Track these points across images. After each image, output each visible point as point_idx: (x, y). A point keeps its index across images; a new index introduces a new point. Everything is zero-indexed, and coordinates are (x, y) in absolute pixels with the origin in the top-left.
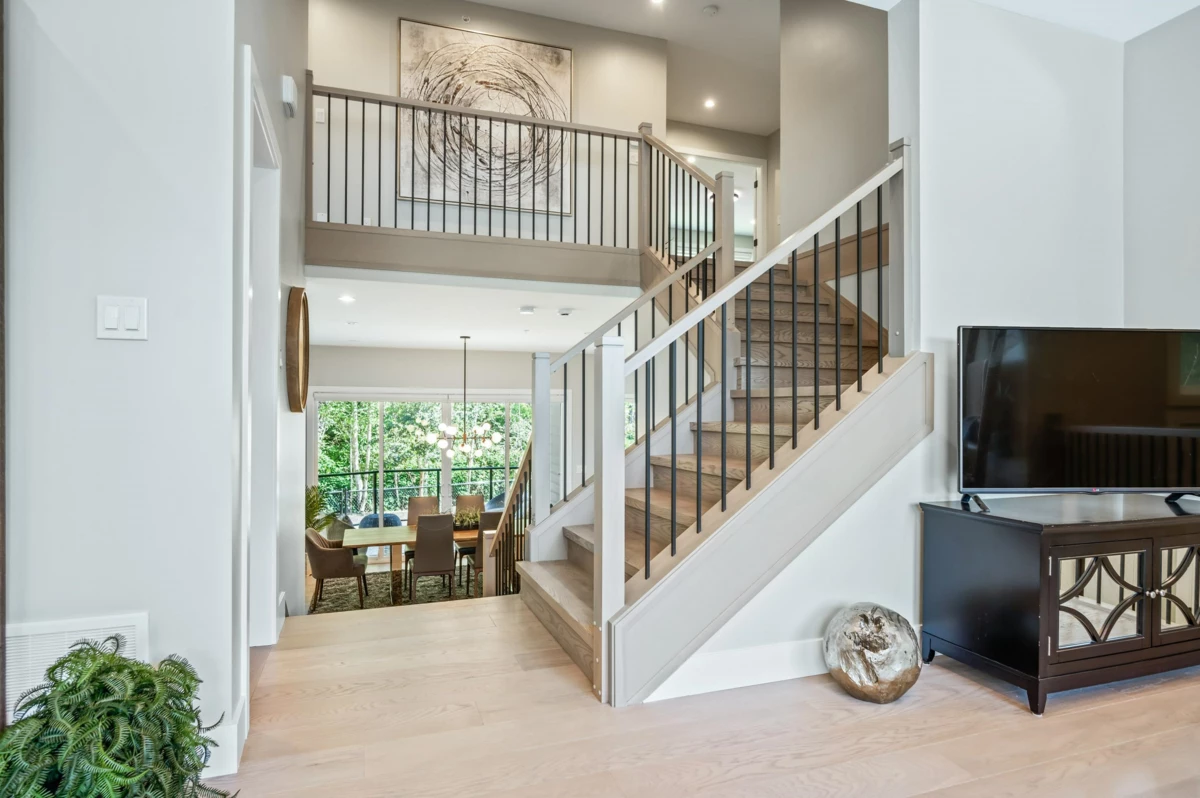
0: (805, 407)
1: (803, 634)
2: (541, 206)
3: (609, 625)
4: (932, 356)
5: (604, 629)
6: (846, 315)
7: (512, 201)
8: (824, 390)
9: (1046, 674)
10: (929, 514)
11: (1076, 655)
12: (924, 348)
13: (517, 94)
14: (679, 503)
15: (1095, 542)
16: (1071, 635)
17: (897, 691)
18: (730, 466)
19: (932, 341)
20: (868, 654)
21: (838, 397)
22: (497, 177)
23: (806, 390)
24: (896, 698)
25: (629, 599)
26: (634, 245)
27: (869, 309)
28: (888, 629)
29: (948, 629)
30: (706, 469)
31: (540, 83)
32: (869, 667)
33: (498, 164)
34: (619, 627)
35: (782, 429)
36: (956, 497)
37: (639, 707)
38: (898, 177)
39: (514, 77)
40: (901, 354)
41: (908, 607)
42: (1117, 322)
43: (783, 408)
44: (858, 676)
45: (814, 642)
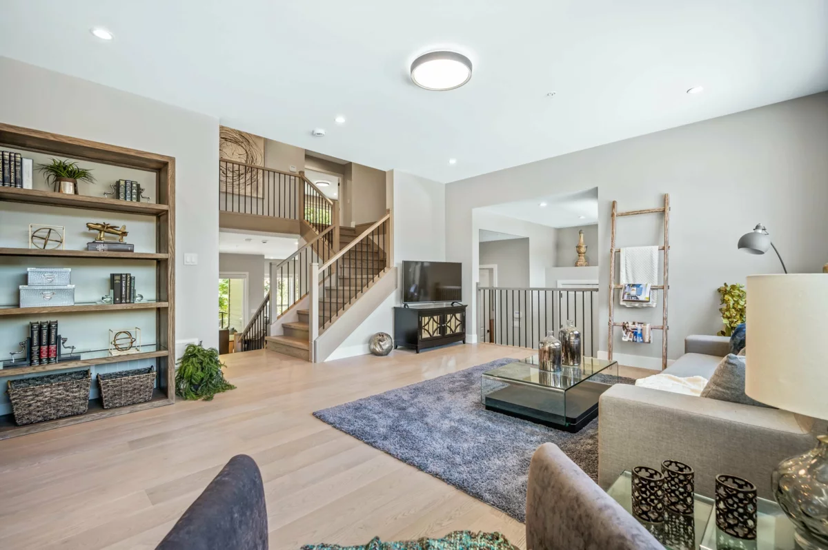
0: (365, 281)
1: (365, 343)
2: (248, 194)
3: (315, 341)
4: (397, 268)
5: (313, 343)
6: (376, 249)
7: (236, 191)
8: (371, 276)
9: (419, 345)
10: (396, 309)
11: (426, 339)
12: (395, 266)
13: (240, 145)
14: (325, 312)
15: (431, 313)
16: (425, 335)
17: (387, 352)
18: (345, 300)
19: (397, 264)
20: (381, 343)
21: (373, 278)
22: (230, 180)
23: (365, 276)
24: (387, 355)
25: (320, 334)
26: (297, 218)
27: (381, 246)
28: (385, 337)
29: (401, 340)
30: (339, 302)
31: (251, 141)
32: (381, 346)
33: (230, 175)
34: (318, 341)
35: (359, 288)
36: (403, 305)
37: (323, 363)
38: (389, 219)
39: (238, 137)
40: (389, 267)
41: (391, 333)
42: (443, 260)
43: (359, 282)
44: (378, 349)
45: (367, 345)
